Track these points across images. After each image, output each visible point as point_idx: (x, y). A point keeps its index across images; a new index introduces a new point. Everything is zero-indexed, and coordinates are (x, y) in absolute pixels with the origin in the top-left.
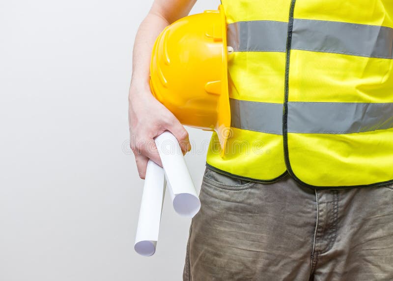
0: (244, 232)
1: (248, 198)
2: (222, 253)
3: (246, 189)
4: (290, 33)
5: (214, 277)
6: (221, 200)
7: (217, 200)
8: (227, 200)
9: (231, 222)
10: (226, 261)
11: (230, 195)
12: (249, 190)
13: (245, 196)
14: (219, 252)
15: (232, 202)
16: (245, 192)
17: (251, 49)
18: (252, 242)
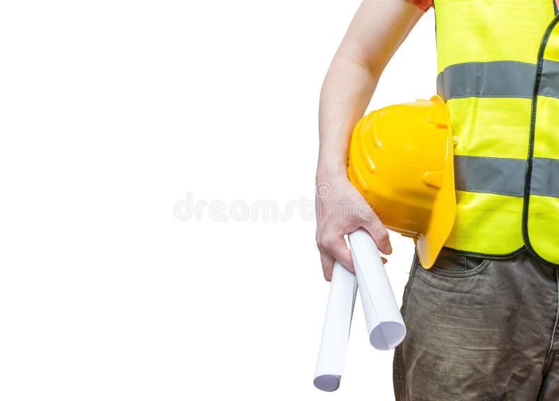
0: (472, 329)
1: (477, 287)
2: (445, 355)
3: (473, 275)
4: (539, 75)
5: (437, 384)
6: (442, 290)
7: (435, 290)
8: (450, 290)
9: (456, 317)
10: (451, 365)
11: (452, 284)
12: (478, 277)
13: (473, 285)
14: (441, 355)
15: (456, 292)
16: (473, 280)
17: (486, 95)
18: (482, 340)
